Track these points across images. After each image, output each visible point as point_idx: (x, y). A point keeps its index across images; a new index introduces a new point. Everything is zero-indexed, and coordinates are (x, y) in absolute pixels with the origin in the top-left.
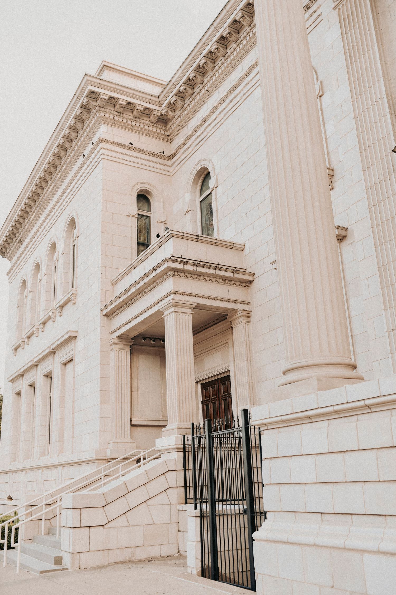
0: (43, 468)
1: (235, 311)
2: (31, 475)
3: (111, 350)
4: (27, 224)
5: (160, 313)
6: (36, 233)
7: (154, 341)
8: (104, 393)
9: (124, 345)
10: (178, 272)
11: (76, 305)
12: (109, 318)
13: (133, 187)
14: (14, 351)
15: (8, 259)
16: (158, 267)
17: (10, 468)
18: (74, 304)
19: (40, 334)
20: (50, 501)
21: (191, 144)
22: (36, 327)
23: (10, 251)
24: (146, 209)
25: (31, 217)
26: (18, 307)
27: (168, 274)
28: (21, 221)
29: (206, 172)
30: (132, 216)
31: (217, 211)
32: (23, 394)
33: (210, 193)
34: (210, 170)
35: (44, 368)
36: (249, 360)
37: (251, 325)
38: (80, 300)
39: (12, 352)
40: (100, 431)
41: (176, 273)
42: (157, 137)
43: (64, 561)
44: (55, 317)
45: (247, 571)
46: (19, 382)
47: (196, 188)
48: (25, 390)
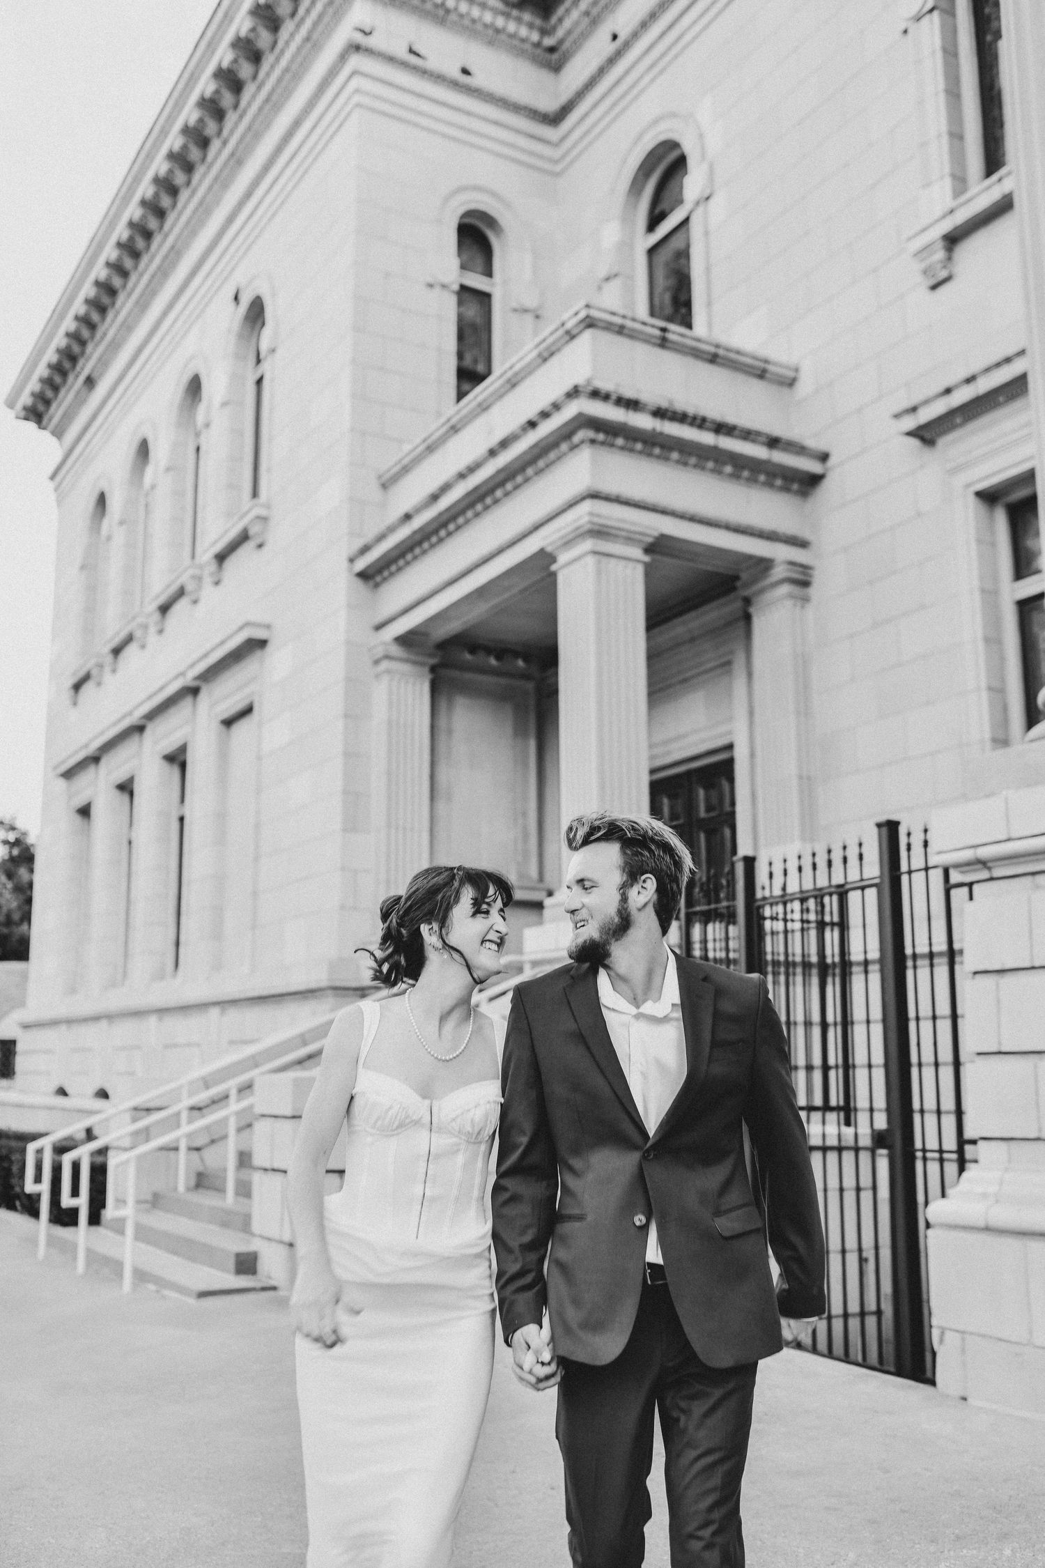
0: (162, 1011)
1: (764, 565)
2: (124, 1031)
3: (377, 676)
4: (110, 327)
5: (544, 559)
6: (139, 350)
7: (498, 658)
8: (353, 798)
9: (415, 663)
10: (608, 432)
11: (265, 549)
12: (371, 583)
13: (447, 199)
14: (72, 692)
15: (53, 433)
16: (545, 415)
17: (62, 1011)
18: (260, 546)
19: (152, 638)
20: (202, 1097)
21: (627, 72)
22: (140, 620)
23: (56, 412)
24: (480, 269)
25: (125, 305)
26: (83, 567)
27: (577, 438)
28: (95, 317)
29: (673, 156)
30: (444, 286)
31: (708, 270)
32: (95, 811)
33: (686, 221)
34: (689, 147)
35: (163, 736)
36: (804, 710)
37: (810, 611)
38: (278, 536)
39: (67, 694)
40: (342, 907)
41: (601, 437)
42: (520, 53)
43: (264, 1265)
44: (199, 588)
45: (846, 1316)
46: (86, 778)
47: (635, 207)
48: (105, 802)
